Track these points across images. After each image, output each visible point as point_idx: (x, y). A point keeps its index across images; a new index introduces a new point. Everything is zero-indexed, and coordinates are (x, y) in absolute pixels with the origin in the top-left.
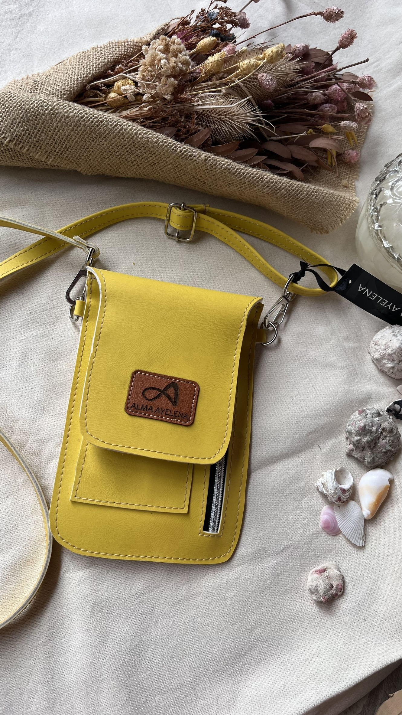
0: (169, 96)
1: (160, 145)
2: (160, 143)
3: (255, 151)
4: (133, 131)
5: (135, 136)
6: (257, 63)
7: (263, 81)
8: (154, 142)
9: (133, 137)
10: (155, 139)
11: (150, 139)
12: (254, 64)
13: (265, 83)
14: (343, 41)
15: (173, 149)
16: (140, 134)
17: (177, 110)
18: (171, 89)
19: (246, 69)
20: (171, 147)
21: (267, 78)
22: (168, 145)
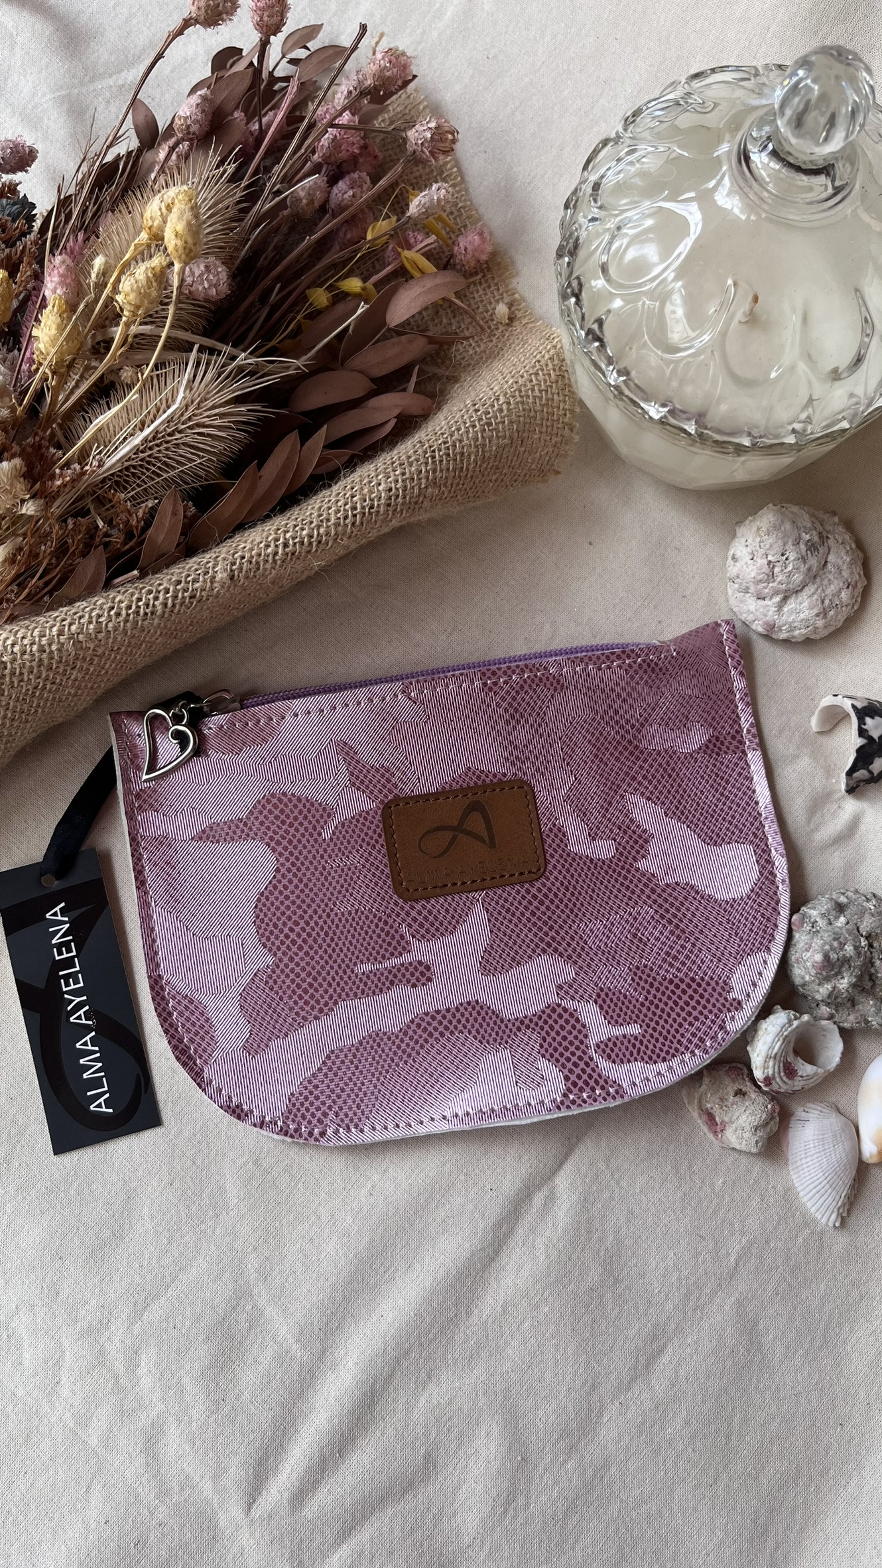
0: (30, 504)
1: (110, 629)
2: (106, 625)
3: (293, 438)
4: (31, 651)
5: (44, 655)
6: (153, 269)
7: (192, 289)
8: (93, 636)
9: (41, 660)
10: (91, 626)
11: (81, 636)
12: (148, 277)
13: (200, 288)
14: (266, 19)
15: (146, 614)
16: (50, 645)
17: (72, 516)
18: (20, 487)
19: (142, 301)
20: (137, 613)
21: (197, 274)
22: (128, 615)
